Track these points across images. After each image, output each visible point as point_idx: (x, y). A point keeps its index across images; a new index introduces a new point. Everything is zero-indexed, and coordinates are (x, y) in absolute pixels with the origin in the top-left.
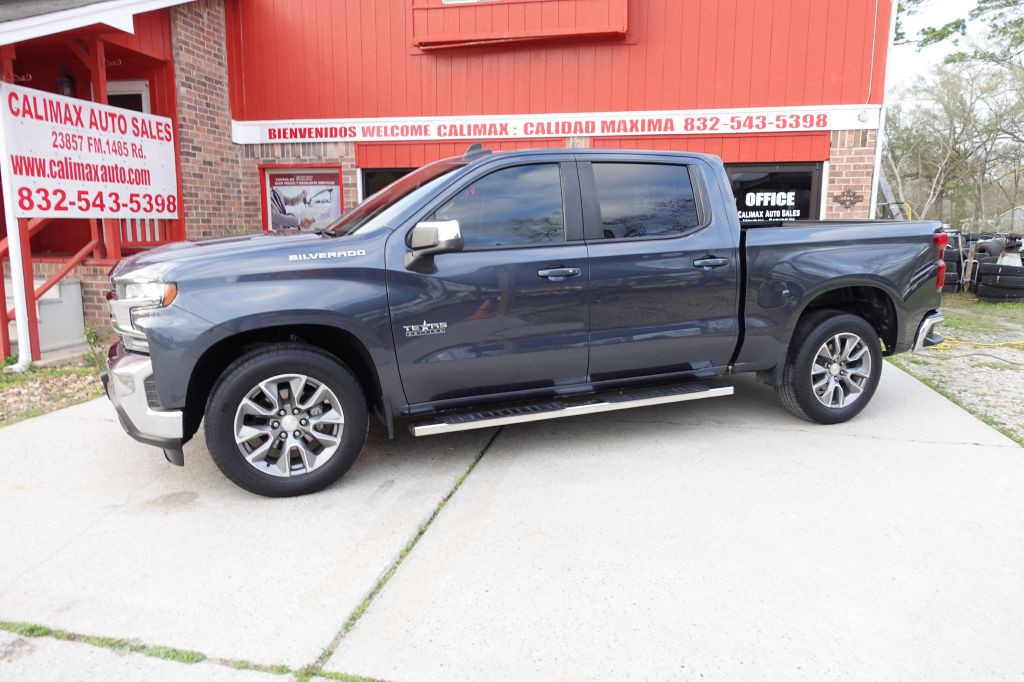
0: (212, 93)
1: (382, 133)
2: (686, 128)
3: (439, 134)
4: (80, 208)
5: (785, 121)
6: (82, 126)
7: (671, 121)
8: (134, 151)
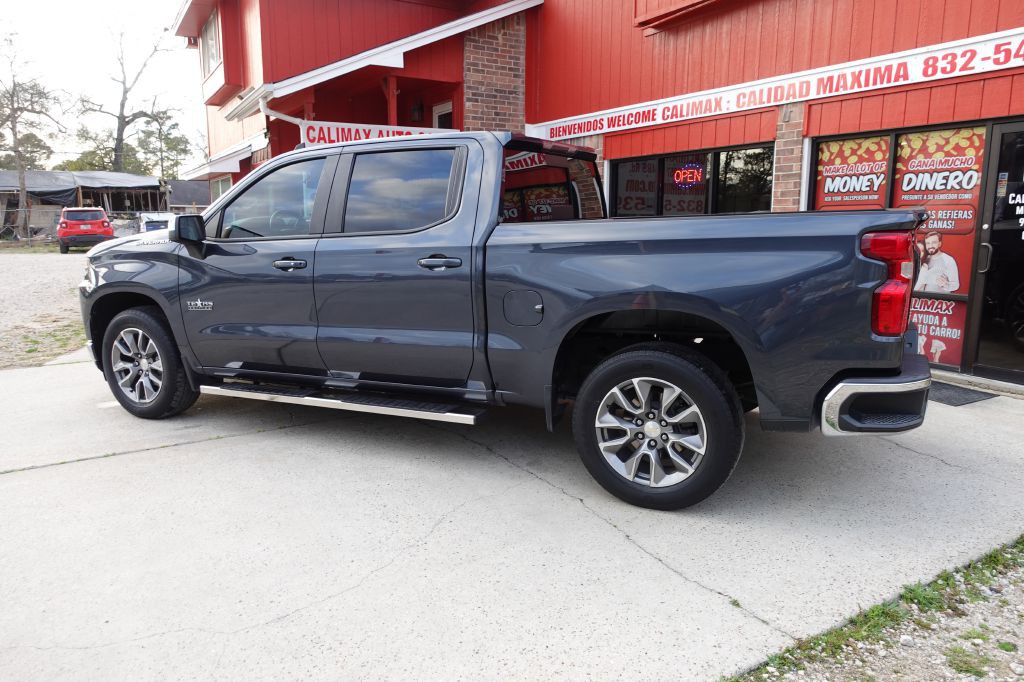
1: (621, 123)
3: (664, 117)
7: (904, 65)
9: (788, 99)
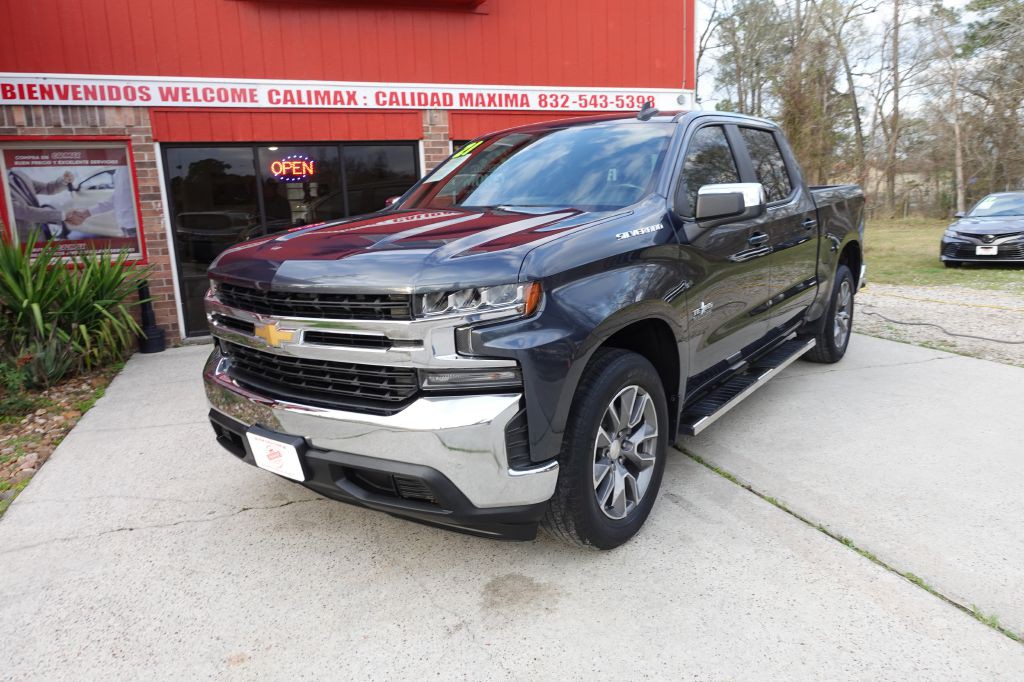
1: (191, 97)
3: (271, 101)
7: (526, 96)
9: (432, 104)
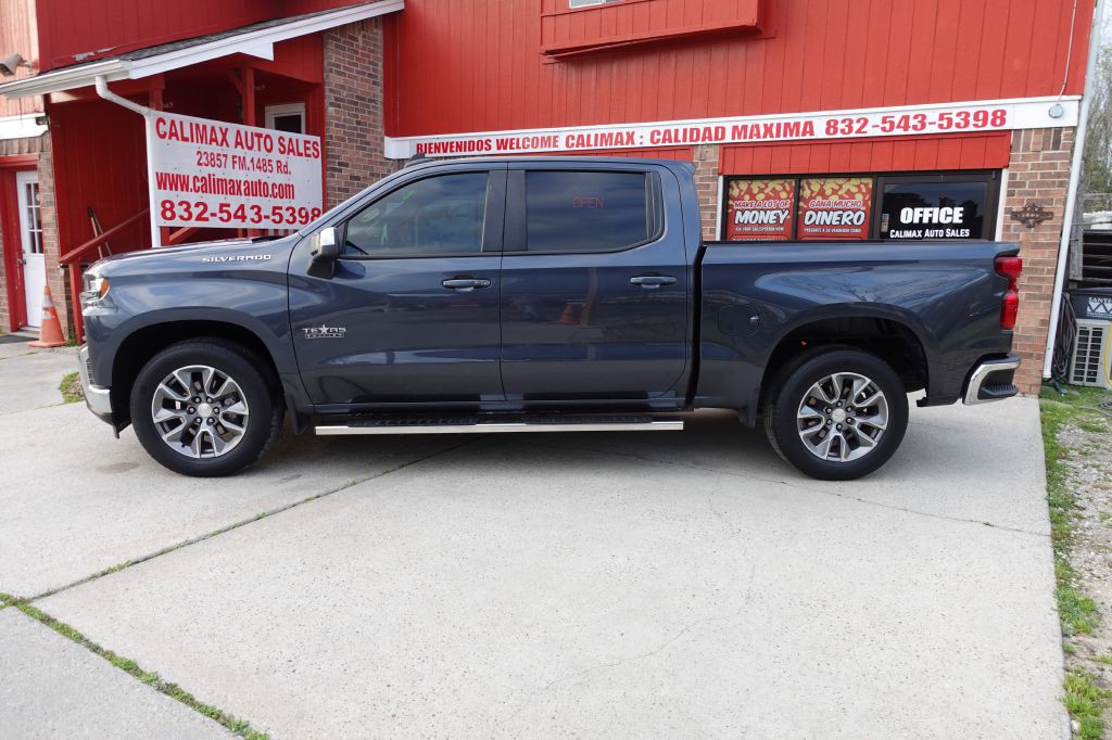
0: (364, 112)
2: (828, 132)
3: (567, 145)
4: (221, 219)
5: (950, 121)
6: (228, 145)
7: (810, 123)
8: (278, 167)
9: (704, 140)
